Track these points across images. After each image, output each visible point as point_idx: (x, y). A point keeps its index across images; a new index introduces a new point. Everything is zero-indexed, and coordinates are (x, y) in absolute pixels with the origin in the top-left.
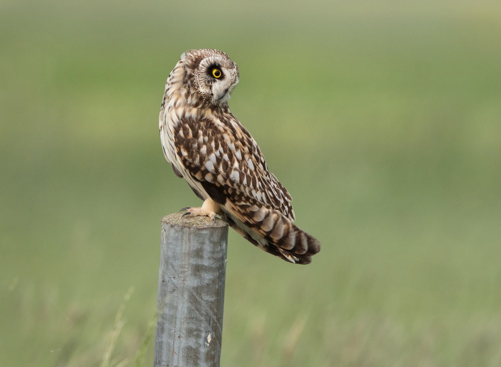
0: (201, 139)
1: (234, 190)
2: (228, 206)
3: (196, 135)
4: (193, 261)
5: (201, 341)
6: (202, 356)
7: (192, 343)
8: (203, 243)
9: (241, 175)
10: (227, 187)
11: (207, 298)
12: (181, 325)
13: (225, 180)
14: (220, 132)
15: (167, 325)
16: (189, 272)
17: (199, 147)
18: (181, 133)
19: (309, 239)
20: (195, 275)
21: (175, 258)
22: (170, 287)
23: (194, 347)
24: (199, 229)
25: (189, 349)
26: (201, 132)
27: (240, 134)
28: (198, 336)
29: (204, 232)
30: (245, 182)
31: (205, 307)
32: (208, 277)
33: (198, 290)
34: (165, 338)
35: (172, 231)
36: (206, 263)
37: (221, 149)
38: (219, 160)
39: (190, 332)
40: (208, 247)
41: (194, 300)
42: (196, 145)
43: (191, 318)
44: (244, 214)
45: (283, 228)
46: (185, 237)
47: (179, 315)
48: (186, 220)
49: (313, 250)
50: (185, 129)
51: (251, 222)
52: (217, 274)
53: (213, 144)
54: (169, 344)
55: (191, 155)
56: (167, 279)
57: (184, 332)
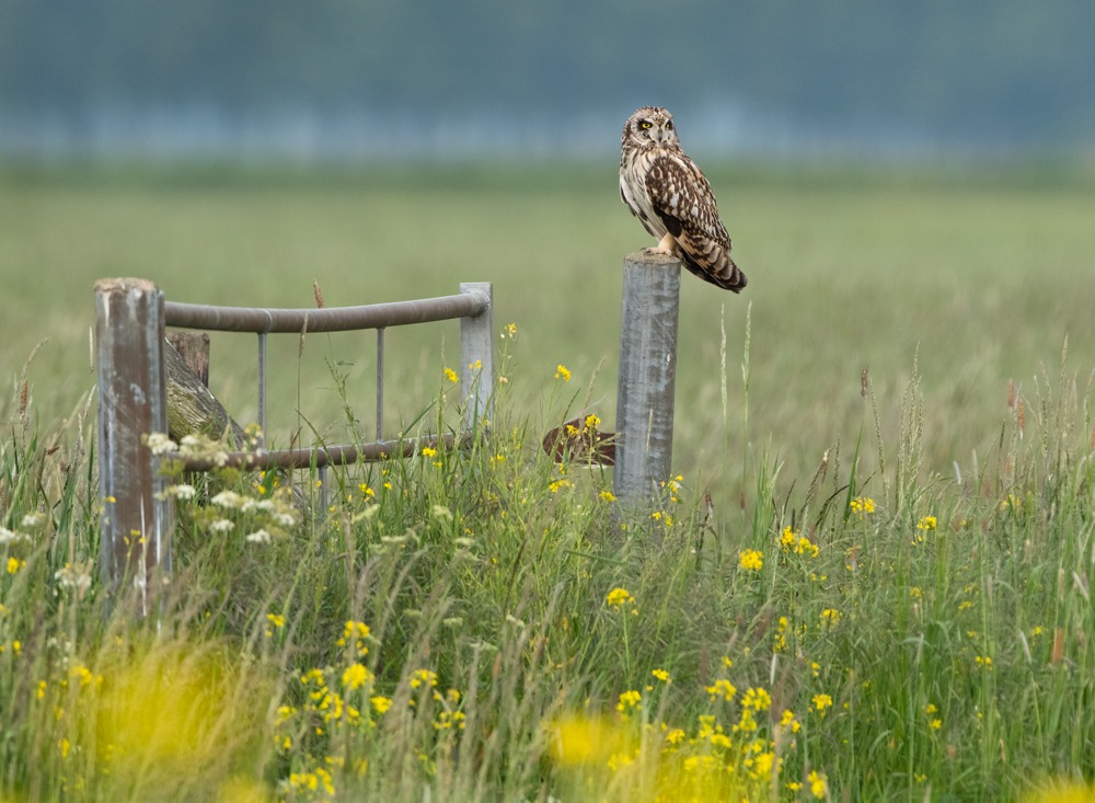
0: (670, 179)
1: (693, 224)
2: (681, 240)
3: (666, 176)
4: (655, 293)
5: (662, 361)
6: (663, 374)
7: (655, 362)
8: (663, 277)
9: (700, 211)
10: (688, 220)
11: (667, 324)
12: (645, 348)
13: (687, 214)
14: (684, 173)
15: (632, 348)
16: (652, 302)
17: (668, 187)
18: (653, 174)
19: (741, 274)
20: (657, 304)
21: (639, 290)
22: (635, 315)
23: (656, 366)
24: (660, 265)
25: (652, 368)
26: (670, 174)
27: (699, 175)
28: (660, 357)
29: (664, 267)
30: (702, 217)
31: (665, 333)
32: (667, 306)
33: (660, 317)
34: (631, 359)
35: (636, 267)
36: (666, 293)
37: (685, 188)
38: (681, 197)
39: (653, 353)
40: (667, 281)
41: (656, 326)
42: (665, 185)
43: (653, 342)
44: (694, 247)
45: (724, 260)
46: (648, 272)
47: (643, 340)
48: (647, 258)
49: (742, 284)
50: (656, 171)
51: (700, 254)
52: (674, 303)
53: (680, 184)
54: (635, 364)
55: (660, 193)
56: (631, 308)
57: (648, 353)
